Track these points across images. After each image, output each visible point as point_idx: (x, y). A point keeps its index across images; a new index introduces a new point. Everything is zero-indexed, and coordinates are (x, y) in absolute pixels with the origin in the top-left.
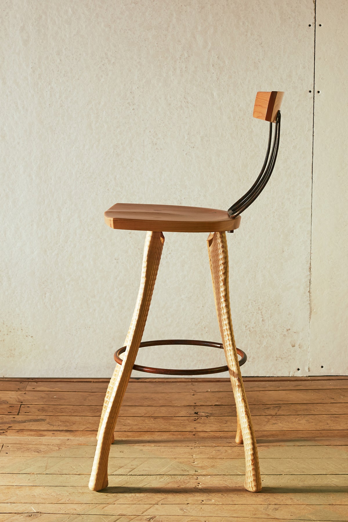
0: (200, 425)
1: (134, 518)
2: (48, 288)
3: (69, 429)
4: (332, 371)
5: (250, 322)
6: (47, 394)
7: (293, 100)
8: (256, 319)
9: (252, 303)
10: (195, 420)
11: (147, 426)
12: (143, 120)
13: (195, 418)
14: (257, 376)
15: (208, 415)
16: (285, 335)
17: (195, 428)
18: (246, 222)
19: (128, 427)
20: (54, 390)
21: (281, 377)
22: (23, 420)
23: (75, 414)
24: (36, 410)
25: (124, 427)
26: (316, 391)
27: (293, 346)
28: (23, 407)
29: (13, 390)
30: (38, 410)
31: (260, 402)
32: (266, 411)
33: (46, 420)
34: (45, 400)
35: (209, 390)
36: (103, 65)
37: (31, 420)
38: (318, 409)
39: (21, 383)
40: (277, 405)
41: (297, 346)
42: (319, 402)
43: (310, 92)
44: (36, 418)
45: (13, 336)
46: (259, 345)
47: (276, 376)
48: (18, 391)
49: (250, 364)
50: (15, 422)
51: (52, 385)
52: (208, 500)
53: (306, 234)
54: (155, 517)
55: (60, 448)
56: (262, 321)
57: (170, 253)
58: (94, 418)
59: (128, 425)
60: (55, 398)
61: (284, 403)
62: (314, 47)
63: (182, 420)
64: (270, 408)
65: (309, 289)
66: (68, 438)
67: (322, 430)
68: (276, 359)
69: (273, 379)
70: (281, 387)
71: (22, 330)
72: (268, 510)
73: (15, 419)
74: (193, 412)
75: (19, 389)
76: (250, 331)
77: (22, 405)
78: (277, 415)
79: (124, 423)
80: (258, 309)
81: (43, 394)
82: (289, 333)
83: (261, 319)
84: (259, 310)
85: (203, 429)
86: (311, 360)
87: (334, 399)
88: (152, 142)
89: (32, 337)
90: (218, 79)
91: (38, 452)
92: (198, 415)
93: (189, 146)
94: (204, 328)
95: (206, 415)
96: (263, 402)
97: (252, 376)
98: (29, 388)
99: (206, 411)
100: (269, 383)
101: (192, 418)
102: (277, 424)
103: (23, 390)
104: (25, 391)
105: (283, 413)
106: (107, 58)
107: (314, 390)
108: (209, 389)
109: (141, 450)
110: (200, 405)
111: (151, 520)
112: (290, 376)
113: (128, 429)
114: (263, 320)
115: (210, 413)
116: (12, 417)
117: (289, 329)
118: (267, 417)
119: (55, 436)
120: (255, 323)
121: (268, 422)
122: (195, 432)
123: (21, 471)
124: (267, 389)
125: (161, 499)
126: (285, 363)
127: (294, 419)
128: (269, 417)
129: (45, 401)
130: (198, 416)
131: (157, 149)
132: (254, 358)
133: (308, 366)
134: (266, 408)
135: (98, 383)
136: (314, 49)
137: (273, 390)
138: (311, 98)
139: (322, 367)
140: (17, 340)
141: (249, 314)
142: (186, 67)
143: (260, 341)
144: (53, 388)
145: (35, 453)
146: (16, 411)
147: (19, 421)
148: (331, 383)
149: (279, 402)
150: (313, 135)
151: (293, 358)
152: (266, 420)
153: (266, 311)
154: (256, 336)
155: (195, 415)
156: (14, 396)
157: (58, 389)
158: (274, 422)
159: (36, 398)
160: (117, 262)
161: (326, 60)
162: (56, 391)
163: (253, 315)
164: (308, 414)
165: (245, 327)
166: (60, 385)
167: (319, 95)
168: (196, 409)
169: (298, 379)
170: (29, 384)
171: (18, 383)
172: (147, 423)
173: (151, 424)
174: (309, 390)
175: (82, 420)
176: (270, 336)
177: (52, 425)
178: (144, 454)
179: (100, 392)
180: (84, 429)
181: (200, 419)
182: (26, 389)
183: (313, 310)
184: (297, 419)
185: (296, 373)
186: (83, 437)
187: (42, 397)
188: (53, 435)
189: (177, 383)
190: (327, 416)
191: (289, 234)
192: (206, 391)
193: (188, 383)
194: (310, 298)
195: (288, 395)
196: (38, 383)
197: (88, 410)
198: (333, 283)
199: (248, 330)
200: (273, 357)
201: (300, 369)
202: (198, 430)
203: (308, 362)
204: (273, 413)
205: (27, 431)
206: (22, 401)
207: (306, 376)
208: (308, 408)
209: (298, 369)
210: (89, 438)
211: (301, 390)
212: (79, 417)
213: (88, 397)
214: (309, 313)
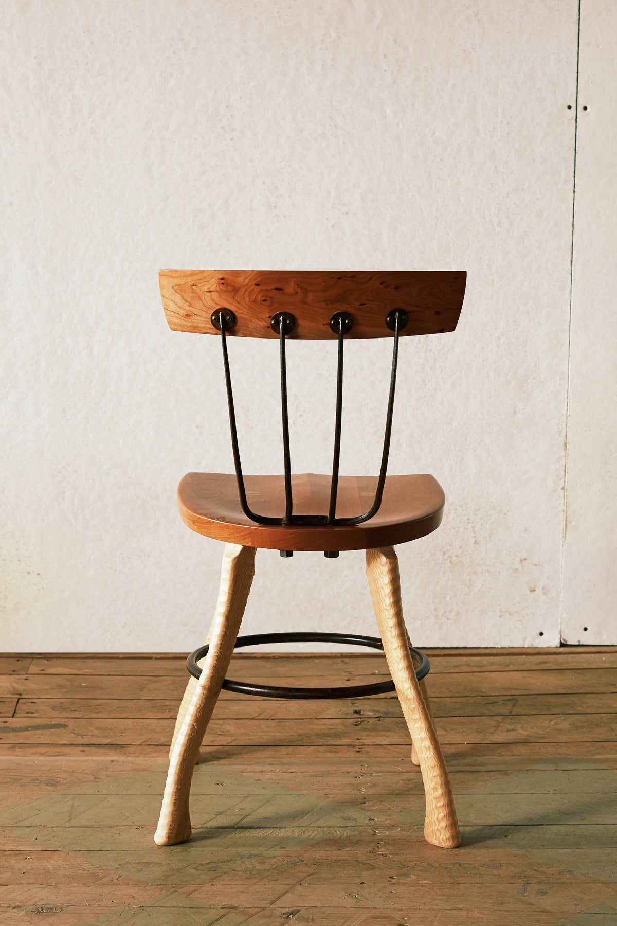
0: (367, 733)
1: (256, 914)
2: (69, 482)
3: (114, 743)
4: (604, 637)
5: (451, 546)
6: (68, 680)
7: (537, 124)
8: (463, 540)
9: (456, 509)
10: (356, 725)
11: (266, 735)
12: (250, 161)
13: (357, 720)
15: (381, 715)
16: (516, 570)
17: (358, 739)
18: (447, 357)
19: (229, 738)
20: (80, 672)
21: (509, 648)
22: (23, 726)
23: (125, 715)
24: (48, 708)
25: (222, 738)
26: (579, 671)
27: (532, 590)
28: (22, 703)
29: (3, 672)
30: (53, 709)
31: (477, 692)
32: (490, 707)
33: (67, 726)
34: (65, 690)
35: (377, 672)
36: (174, 52)
37: (38, 726)
38: (588, 703)
39: (18, 660)
40: (509, 697)
41: (539, 590)
42: (589, 692)
43: (569, 107)
44: (50, 723)
45: (2, 572)
46: (469, 588)
47: (500, 647)
48: (12, 675)
49: (451, 624)
50: (7, 730)
51: (78, 663)
52: (401, 875)
53: (558, 379)
54: (299, 911)
55: (97, 777)
56: (474, 543)
57: (301, 415)
58: (162, 721)
59: (228, 733)
60: (85, 687)
61: (521, 693)
62: (577, 22)
63: (330, 725)
64: (497, 702)
65: (563, 483)
66: (112, 758)
67: (603, 740)
68: (499, 614)
69: (494, 651)
70: (512, 666)
71: (19, 560)
73: (6, 725)
74: (351, 710)
75: (14, 671)
76: (451, 562)
77: (21, 700)
78: (512, 714)
79: (221, 731)
80: (467, 521)
81: (60, 680)
82: (525, 566)
83: (472, 541)
84: (468, 523)
85: (373, 741)
86: (564, 616)
87: (615, 685)
88: (268, 202)
89: (38, 574)
90: (394, 82)
91: (52, 785)
92: (361, 716)
93: (339, 210)
95: (377, 716)
96: (482, 692)
97: (455, 646)
98: (34, 669)
99: (376, 709)
100: (487, 658)
101: (350, 721)
102: (516, 730)
103: (22, 673)
104: (26, 674)
105: (522, 712)
106: (182, 40)
107: (575, 670)
108: (376, 670)
109: (256, 780)
110: (362, 698)
111: (291, 916)
112: (526, 646)
113: (229, 741)
114: (476, 542)
115: (384, 712)
116: (1, 722)
117: (525, 559)
118: (494, 718)
119: (87, 756)
120: (460, 548)
121: (497, 727)
122: (360, 747)
123: (20, 821)
124: (485, 669)
125: (307, 874)
126: (517, 621)
127: (547, 722)
128: (499, 718)
129: (66, 692)
130: (361, 718)
131: (277, 215)
132: (458, 613)
133: (560, 627)
134: (490, 702)
135: (163, 660)
136: (578, 26)
137: (498, 670)
138: (572, 119)
139: (586, 629)
140: (10, 580)
141: (450, 530)
142: (333, 59)
143: (470, 580)
144: (80, 670)
145: (48, 787)
146: (9, 709)
147: (16, 728)
148: (604, 657)
149: (513, 692)
150: (574, 191)
151: (532, 613)
152: (494, 724)
153: (482, 524)
154: (463, 572)
155: (356, 715)
156: (5, 684)
157: (89, 671)
158: (509, 727)
159: (46, 687)
160: (201, 433)
161: (600, 47)
162: (86, 673)
163: (457, 532)
164: (571, 712)
165: (442, 554)
166: (92, 663)
167: (587, 115)
168: (355, 705)
169: (542, 651)
170: (33, 662)
171: (12, 660)
172: (265, 730)
173: (272, 732)
174: (566, 671)
175: (138, 726)
176: (489, 572)
177: (79, 735)
178: (264, 788)
179: (170, 675)
180: (142, 742)
181: (365, 722)
182: (28, 671)
183: (571, 522)
184: (552, 723)
185: (537, 641)
186: (141, 756)
187: (59, 685)
188: (83, 753)
189: (315, 660)
190: (609, 716)
191: (527, 380)
192: (370, 674)
193: (336, 660)
194: (564, 500)
195: (528, 678)
196: (52, 660)
197: (149, 708)
198: (609, 472)
199: (449, 560)
200: (494, 611)
201: (544, 632)
202: (364, 742)
203: (560, 620)
204: (505, 711)
205: (30, 747)
206: (21, 692)
207: (556, 647)
208: (569, 702)
209: (541, 634)
210: (154, 759)
211: (551, 671)
212: (131, 720)
213: (146, 684)
214: (562, 528)
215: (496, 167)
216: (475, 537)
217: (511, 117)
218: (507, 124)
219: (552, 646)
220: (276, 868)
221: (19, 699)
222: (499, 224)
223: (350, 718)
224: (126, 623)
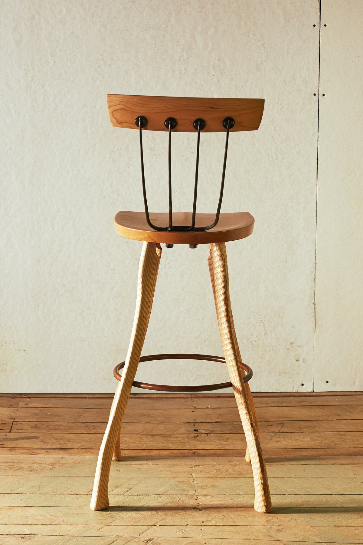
0: (200, 442)
1: (131, 540)
2: (41, 300)
3: (64, 447)
4: (338, 386)
5: (252, 335)
6: (40, 411)
7: (297, 104)
8: (258, 332)
9: (254, 315)
10: (194, 438)
11: (145, 444)
13: (195, 435)
14: (260, 392)
15: (209, 432)
16: (288, 349)
17: (195, 446)
19: (125, 445)
20: (47, 406)
21: (285, 392)
22: (15, 438)
23: (69, 431)
24: (29, 427)
26: (321, 407)
27: (297, 360)
28: (15, 424)
29: (4, 406)
30: (31, 427)
31: (263, 419)
32: (269, 428)
33: (39, 437)
34: (38, 417)
35: (210, 406)
36: (99, 66)
37: (23, 437)
38: (323, 426)
39: (13, 399)
40: (280, 422)
41: (301, 360)
42: (324, 419)
43: (315, 95)
44: (29, 436)
45: (5, 350)
46: (262, 359)
47: (279, 392)
48: (10, 407)
50: (6, 439)
51: (46, 401)
52: (208, 521)
53: (310, 243)
54: (153, 539)
55: (54, 467)
56: (265, 334)
57: (168, 263)
58: (90, 435)
59: (125, 442)
60: (49, 415)
61: (287, 420)
62: (319, 48)
63: (181, 438)
64: (273, 425)
65: (314, 301)
66: (62, 456)
67: (327, 448)
68: (279, 373)
69: (276, 394)
70: (284, 403)
71: (14, 343)
72: (270, 531)
73: (6, 437)
74: (193, 429)
75: (11, 405)
76: (252, 344)
77: (14, 422)
78: (280, 432)
80: (261, 322)
81: (35, 411)
82: (293, 347)
83: (264, 333)
84: (261, 323)
85: (203, 447)
86: (315, 374)
87: (339, 415)
88: (150, 147)
89: (24, 351)
90: (218, 82)
91: (31, 471)
92: (198, 432)
93: (189, 151)
94: (205, 341)
95: (206, 433)
96: (266, 419)
97: (254, 391)
98: (21, 404)
99: (206, 429)
100: (272, 398)
101: (191, 435)
102: (281, 441)
103: (15, 406)
104: (18, 407)
105: (286, 431)
106: (103, 60)
107: (319, 406)
109: (138, 469)
110: (199, 422)
111: (149, 542)
112: (294, 391)
113: (125, 447)
115: (211, 431)
116: (4, 435)
117: (293, 343)
118: (270, 434)
119: (49, 454)
120: (257, 336)
121: (271, 439)
122: (195, 450)
123: (14, 491)
124: (269, 405)
125: (160, 520)
126: (289, 378)
127: (299, 437)
128: (272, 435)
130: (197, 434)
131: (155, 154)
132: (256, 373)
133: (313, 381)
134: (269, 425)
135: (93, 399)
136: (319, 50)
137: (276, 406)
138: (316, 101)
139: (327, 382)
140: (9, 354)
141: (251, 326)
142: (185, 69)
143: (262, 355)
144: (47, 404)
145: (28, 472)
146: (8, 428)
147: (12, 438)
148: (337, 398)
149: (283, 419)
150: (318, 140)
151: (297, 373)
152: (269, 437)
153: (269, 324)
154: (259, 350)
155: (195, 432)
156: (6, 413)
157: (51, 405)
158: (277, 440)
159: (29, 415)
160: (113, 273)
161: (331, 62)
162: (50, 407)
163: (255, 327)
164: (313, 431)
165: (247, 340)
166: (53, 401)
167: (324, 99)
168: (195, 426)
169: (302, 394)
170: (21, 400)
171: (9, 399)
172: (145, 440)
173: (149, 441)
174: (314, 406)
175: (77, 437)
176: (273, 350)
177: (45, 443)
178: (142, 473)
179: (96, 408)
180: (79, 447)
181: (200, 436)
182: (18, 405)
183: (318, 323)
184: (301, 437)
185: (300, 389)
186: (78, 455)
187: (35, 414)
188: (47, 453)
189: (176, 399)
190: (333, 433)
191: (293, 244)
192: (206, 408)
193: (187, 399)
194: (314, 310)
195: (292, 411)
196: (31, 398)
197: (83, 427)
198: (339, 295)
199: (250, 344)
200: (276, 372)
201: (304, 384)
202: (197, 448)
203: (313, 377)
204: (276, 430)
205: (19, 449)
206: (15, 418)
207: (311, 392)
208: (312, 425)
209: (303, 385)
210: (84, 457)
211: (305, 407)
212: (73, 434)
213: (83, 413)
214: (313, 326)
215: (275, 127)
216: (265, 330)
217: (282, 100)
218: (281, 104)
219: (309, 392)
220: (144, 516)
221: (13, 422)
222: (277, 158)
223: (192, 434)
224: (72, 378)
